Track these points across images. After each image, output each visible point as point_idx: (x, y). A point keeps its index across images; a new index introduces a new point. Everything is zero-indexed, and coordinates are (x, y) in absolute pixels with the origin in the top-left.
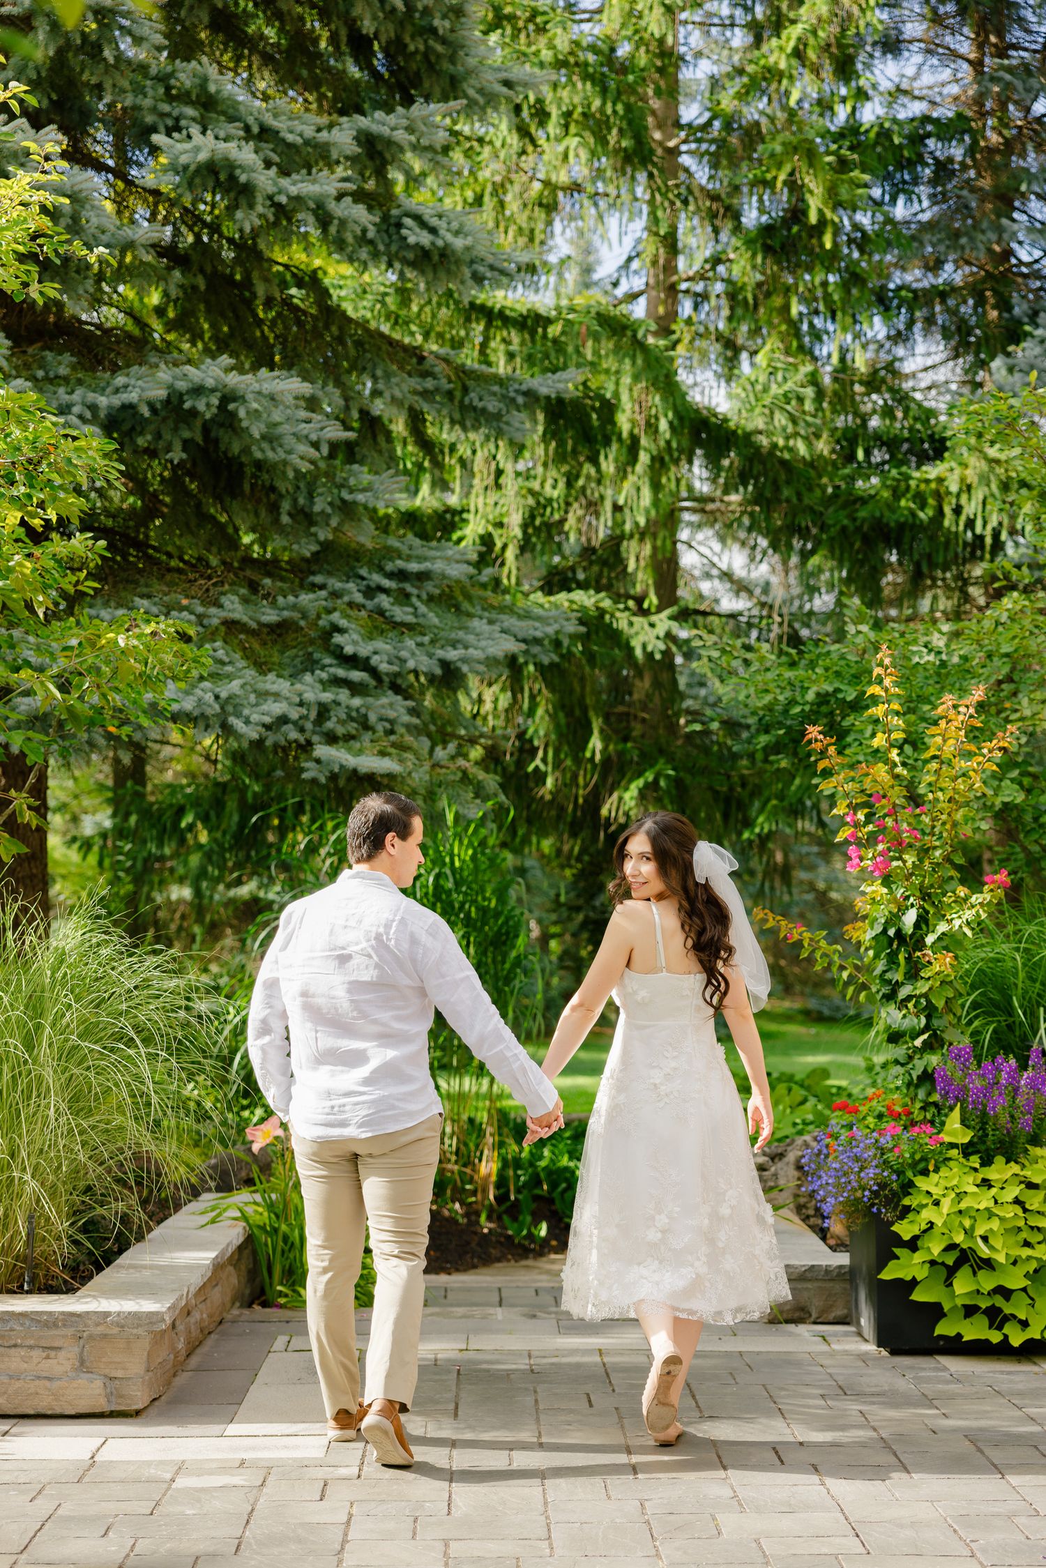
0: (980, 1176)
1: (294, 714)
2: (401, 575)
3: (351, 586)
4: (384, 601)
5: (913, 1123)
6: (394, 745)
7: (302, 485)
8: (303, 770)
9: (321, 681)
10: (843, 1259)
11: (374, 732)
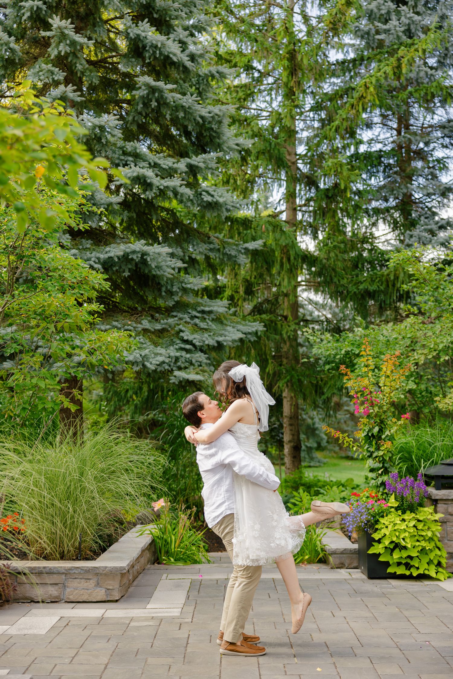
0: (401, 518)
1: (167, 360)
2: (203, 312)
3: (186, 316)
4: (197, 321)
5: (379, 500)
6: (201, 370)
7: (169, 282)
8: (170, 380)
9: (176, 349)
10: (356, 546)
11: (194, 365)
